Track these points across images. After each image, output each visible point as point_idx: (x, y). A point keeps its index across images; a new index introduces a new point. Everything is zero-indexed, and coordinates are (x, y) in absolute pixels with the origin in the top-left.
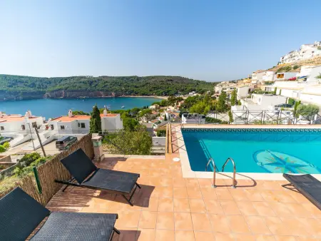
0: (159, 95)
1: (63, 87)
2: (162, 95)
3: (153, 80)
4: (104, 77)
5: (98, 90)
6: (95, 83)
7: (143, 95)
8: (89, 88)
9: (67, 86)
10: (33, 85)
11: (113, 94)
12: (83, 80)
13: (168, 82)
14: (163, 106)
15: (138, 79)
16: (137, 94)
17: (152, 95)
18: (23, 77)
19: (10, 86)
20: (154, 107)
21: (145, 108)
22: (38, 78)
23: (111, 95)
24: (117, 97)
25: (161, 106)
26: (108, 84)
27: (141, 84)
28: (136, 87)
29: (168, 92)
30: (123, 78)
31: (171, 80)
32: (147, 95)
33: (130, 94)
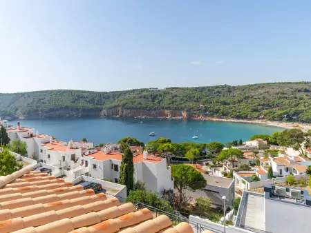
0: (273, 119)
1: (121, 103)
2: (280, 119)
3: (261, 91)
4: (172, 89)
5: (163, 108)
6: (160, 98)
7: (238, 117)
8: (151, 105)
9: (124, 102)
10: (92, 101)
11: (184, 114)
12: (144, 93)
13: (298, 95)
14: (276, 144)
15: (230, 89)
16: (225, 115)
17: (258, 118)
18: (85, 92)
19: (73, 102)
20: (255, 143)
21: (235, 144)
22: (98, 93)
23: (181, 115)
24: (190, 119)
25: (269, 143)
26: (178, 99)
27: (236, 99)
28: (225, 103)
29: (296, 113)
30: (202, 89)
31: (306, 91)
32: (246, 118)
33: (212, 116)
